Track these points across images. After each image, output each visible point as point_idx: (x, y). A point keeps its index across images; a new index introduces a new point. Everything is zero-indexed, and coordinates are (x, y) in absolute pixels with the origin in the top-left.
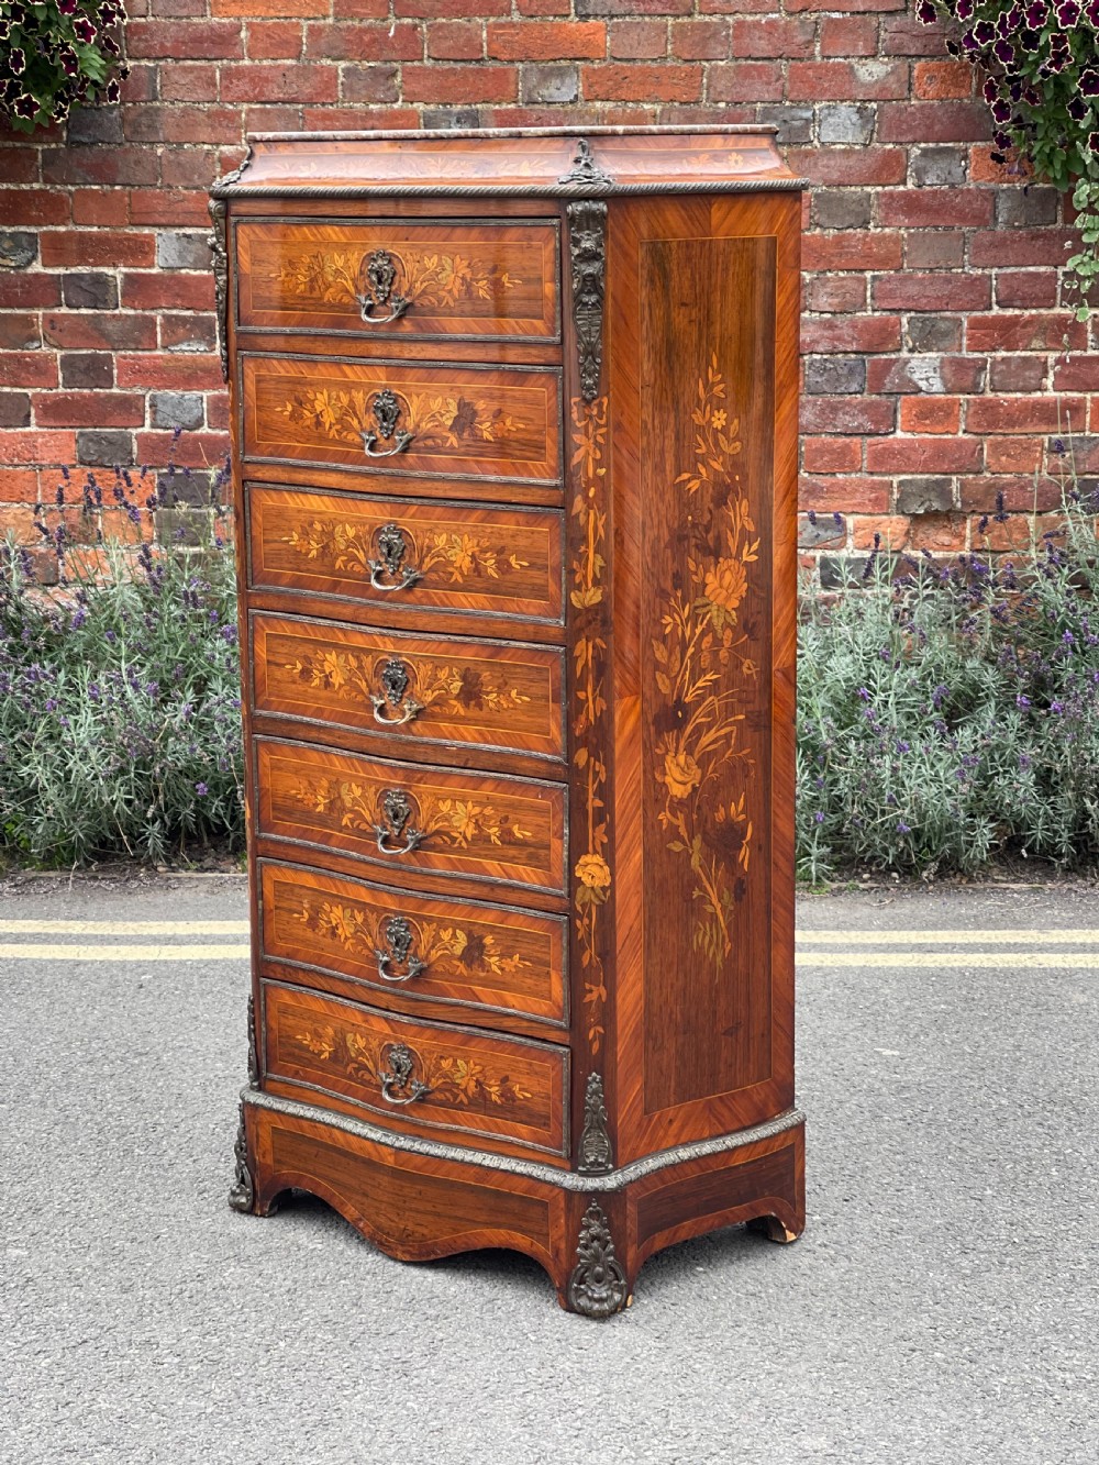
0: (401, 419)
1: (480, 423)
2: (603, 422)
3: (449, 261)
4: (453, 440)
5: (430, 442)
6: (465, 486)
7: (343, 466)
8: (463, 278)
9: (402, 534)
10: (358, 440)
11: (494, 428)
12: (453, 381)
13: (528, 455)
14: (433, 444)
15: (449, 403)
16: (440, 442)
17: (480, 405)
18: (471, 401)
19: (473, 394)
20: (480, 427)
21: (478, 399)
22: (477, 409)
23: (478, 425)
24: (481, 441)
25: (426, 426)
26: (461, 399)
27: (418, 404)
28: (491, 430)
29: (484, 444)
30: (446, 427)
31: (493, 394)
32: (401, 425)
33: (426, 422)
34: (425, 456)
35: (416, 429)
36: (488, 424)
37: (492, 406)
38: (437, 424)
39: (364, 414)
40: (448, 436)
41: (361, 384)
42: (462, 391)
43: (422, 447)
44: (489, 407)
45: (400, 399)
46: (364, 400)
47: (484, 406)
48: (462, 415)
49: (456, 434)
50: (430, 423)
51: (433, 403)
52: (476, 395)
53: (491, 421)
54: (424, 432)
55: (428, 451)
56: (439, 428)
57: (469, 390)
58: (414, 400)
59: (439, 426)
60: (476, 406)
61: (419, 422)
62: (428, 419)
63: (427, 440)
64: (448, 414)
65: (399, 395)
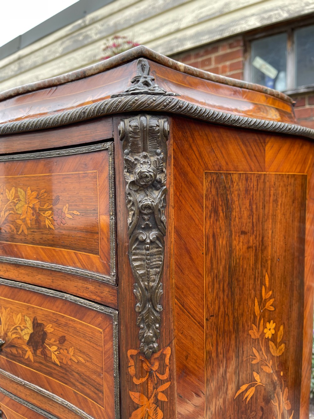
1: (50, 345)
2: (165, 377)
3: (23, 192)
4: (29, 354)
5: (14, 351)
6: (39, 398)
8: (34, 209)
11: (60, 353)
12: (29, 301)
13: (88, 391)
14: (16, 353)
15: (27, 320)
16: (21, 352)
17: (49, 328)
18: (42, 322)
19: (43, 316)
20: (49, 348)
21: (47, 322)
22: (47, 331)
23: (48, 346)
24: (50, 361)
25: (11, 336)
26: (35, 318)
27: (6, 316)
28: (57, 354)
29: (53, 366)
30: (25, 341)
31: (58, 321)
33: (11, 333)
34: (12, 361)
35: (5, 337)
36: (56, 348)
37: (58, 331)
38: (19, 336)
40: (26, 349)
42: (35, 311)
43: (9, 353)
44: (56, 332)
47: (52, 330)
48: (36, 334)
49: (32, 349)
50: (14, 334)
51: (16, 318)
52: (46, 317)
53: (58, 345)
54: (10, 341)
55: (13, 357)
56: (20, 341)
57: (41, 312)
58: (3, 312)
59: (20, 339)
60: (46, 328)
61: (7, 331)
62: (12, 330)
63: (13, 348)
64: (26, 330)
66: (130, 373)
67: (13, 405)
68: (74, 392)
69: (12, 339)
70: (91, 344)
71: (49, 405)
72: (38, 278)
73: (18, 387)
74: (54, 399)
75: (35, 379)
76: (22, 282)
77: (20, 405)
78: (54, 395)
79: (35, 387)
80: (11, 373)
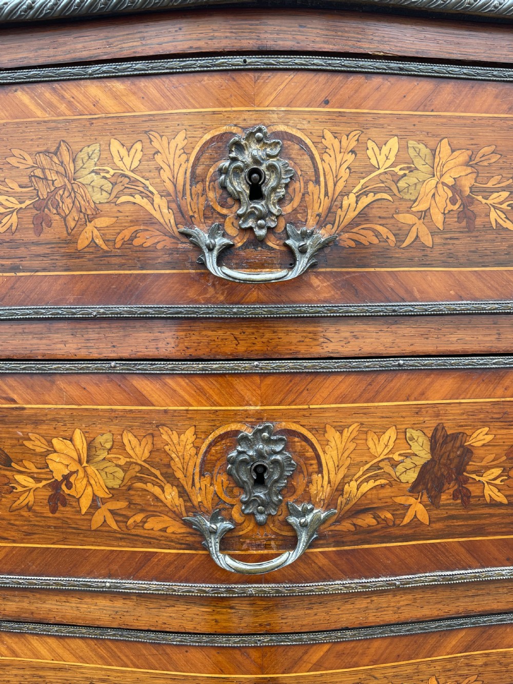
0: (298, 481)
1: (479, 472)
4: (418, 509)
5: (368, 520)
6: (442, 595)
7: (130, 584)
8: (455, 188)
10: (174, 529)
11: (509, 477)
12: (423, 394)
14: (373, 522)
15: (412, 439)
16: (389, 516)
17: (481, 437)
18: (461, 430)
19: (464, 417)
20: (478, 478)
21: (474, 426)
22: (474, 444)
23: (474, 476)
24: (479, 505)
25: (358, 489)
26: (439, 427)
27: (341, 447)
28: (501, 481)
29: (487, 511)
30: (404, 485)
31: (508, 414)
32: (300, 491)
33: (358, 482)
34: (356, 547)
35: (336, 497)
36: (497, 471)
37: (505, 437)
38: (383, 481)
39: (197, 478)
40: (408, 503)
41: (189, 416)
42: (441, 412)
43: (349, 531)
44: (500, 439)
45: (296, 439)
46: (198, 448)
47: (490, 437)
48: (440, 460)
49: (425, 498)
50: (367, 482)
51: (377, 442)
52: (471, 417)
53: (504, 465)
54: (354, 502)
55: (362, 537)
56: (390, 490)
57: (457, 410)
58: (331, 439)
59: (388, 486)
60: (471, 438)
61: (343, 482)
62: (363, 475)
63: (361, 516)
64: (408, 461)
65: (294, 431)
69: (359, 495)
71: (467, 600)
72: (456, 339)
73: (372, 601)
74: (490, 576)
75: (430, 559)
76: (406, 354)
77: (366, 644)
78: (489, 569)
79: (434, 576)
80: (352, 578)
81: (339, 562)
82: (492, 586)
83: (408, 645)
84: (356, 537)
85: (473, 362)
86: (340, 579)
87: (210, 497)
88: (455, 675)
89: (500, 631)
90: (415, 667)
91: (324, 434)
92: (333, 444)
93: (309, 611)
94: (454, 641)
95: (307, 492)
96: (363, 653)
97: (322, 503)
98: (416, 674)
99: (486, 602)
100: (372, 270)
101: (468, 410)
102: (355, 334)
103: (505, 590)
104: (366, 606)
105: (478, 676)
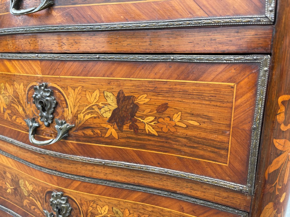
0: (59, 110)
1: (142, 117)
4: (112, 131)
5: (89, 132)
6: (126, 173)
9: (68, 200)
10: (24, 123)
11: (158, 122)
12: (111, 74)
13: (201, 153)
14: (92, 133)
15: (107, 96)
16: (99, 132)
17: (143, 99)
18: (132, 94)
19: (134, 88)
20: (142, 120)
21: (139, 93)
22: (139, 103)
23: (140, 119)
24: (143, 134)
25: (84, 117)
26: (121, 92)
27: (75, 97)
28: (154, 124)
29: (146, 137)
30: (105, 119)
31: (157, 88)
32: (60, 115)
33: (84, 114)
34: (85, 143)
35: (75, 119)
36: (152, 118)
37: (156, 100)
38: (95, 115)
39: (26, 104)
40: (107, 127)
41: (21, 77)
42: (121, 84)
43: (82, 136)
44: (153, 101)
45: (56, 91)
46: (25, 91)
47: (147, 100)
48: (122, 109)
49: (116, 126)
50: (88, 115)
51: (90, 96)
52: (137, 88)
53: (155, 115)
54: (83, 123)
55: (87, 139)
56: (98, 120)
57: (130, 84)
58: (70, 93)
59: (97, 118)
60: (137, 100)
61: (77, 113)
62: (86, 111)
63: (86, 130)
64: (106, 107)
65: (55, 88)
66: (278, 120)
67: (85, 187)
68: (178, 158)
69: (85, 120)
70: (213, 103)
71: (139, 178)
72: (126, 44)
73: (94, 168)
74: (148, 170)
75: (119, 155)
76: (101, 52)
77: (95, 186)
78: (148, 166)
79: (121, 163)
80: (84, 156)
81: (78, 148)
82: (151, 175)
83: (114, 191)
84: (85, 139)
85: (135, 58)
86: (79, 156)
87: (31, 112)
88: (138, 211)
89: (159, 198)
90: (118, 202)
91: (67, 90)
92: (71, 95)
93: (69, 166)
94: (136, 196)
95: (63, 116)
96: (94, 189)
97: (69, 121)
98: (119, 205)
99: (148, 182)
100: (79, 5)
101: (135, 84)
102: (75, 41)
103: (158, 179)
104: (92, 169)
105: (149, 216)
